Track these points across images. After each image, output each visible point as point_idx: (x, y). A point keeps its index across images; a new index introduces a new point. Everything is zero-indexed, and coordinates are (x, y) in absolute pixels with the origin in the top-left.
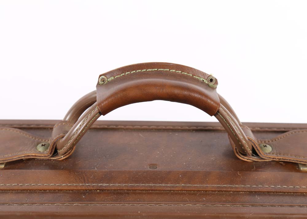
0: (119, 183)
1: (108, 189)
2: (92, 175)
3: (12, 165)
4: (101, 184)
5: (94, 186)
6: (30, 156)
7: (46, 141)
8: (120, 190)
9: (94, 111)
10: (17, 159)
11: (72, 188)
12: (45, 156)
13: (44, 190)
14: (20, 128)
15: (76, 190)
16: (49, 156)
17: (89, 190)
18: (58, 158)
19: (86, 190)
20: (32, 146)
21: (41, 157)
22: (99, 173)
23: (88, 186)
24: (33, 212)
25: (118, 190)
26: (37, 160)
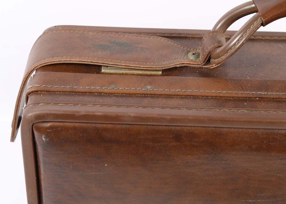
0: (277, 92)
1: (267, 97)
2: (249, 84)
3: (168, 72)
4: (260, 93)
5: (253, 94)
6: (184, 64)
7: (195, 50)
8: (278, 98)
9: (257, 22)
10: (173, 66)
11: (233, 95)
12: (198, 64)
13: (207, 96)
14: (167, 37)
15: (236, 97)
16: (202, 64)
17: (249, 98)
18: (209, 66)
19: (246, 98)
20: (184, 54)
21: (194, 65)
22: (255, 82)
23: (248, 94)
24: (204, 117)
25: (276, 98)
26: (189, 68)
